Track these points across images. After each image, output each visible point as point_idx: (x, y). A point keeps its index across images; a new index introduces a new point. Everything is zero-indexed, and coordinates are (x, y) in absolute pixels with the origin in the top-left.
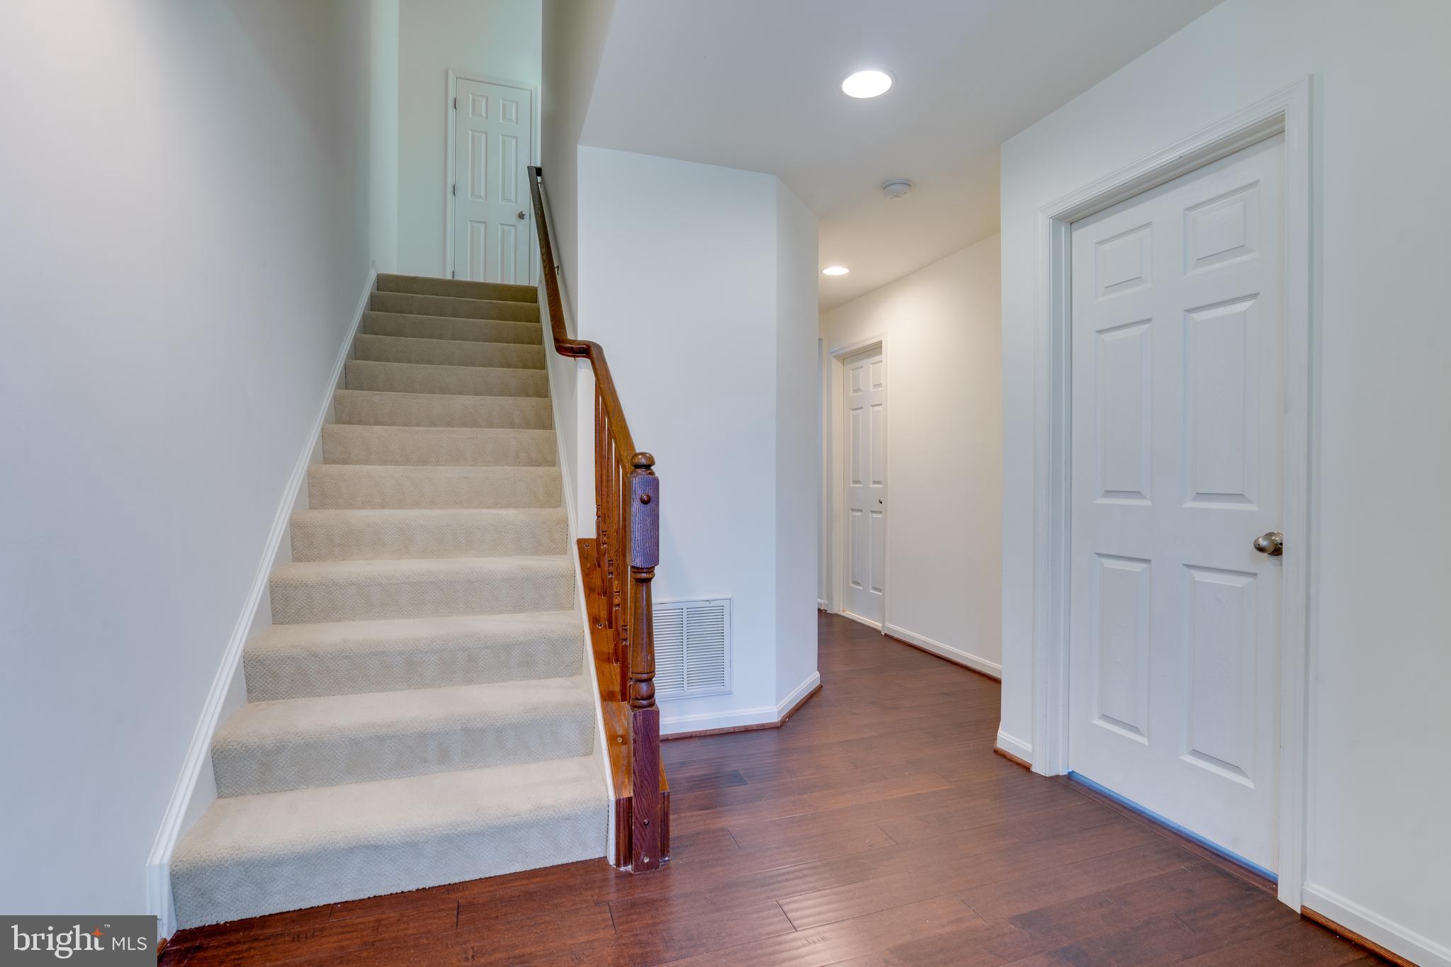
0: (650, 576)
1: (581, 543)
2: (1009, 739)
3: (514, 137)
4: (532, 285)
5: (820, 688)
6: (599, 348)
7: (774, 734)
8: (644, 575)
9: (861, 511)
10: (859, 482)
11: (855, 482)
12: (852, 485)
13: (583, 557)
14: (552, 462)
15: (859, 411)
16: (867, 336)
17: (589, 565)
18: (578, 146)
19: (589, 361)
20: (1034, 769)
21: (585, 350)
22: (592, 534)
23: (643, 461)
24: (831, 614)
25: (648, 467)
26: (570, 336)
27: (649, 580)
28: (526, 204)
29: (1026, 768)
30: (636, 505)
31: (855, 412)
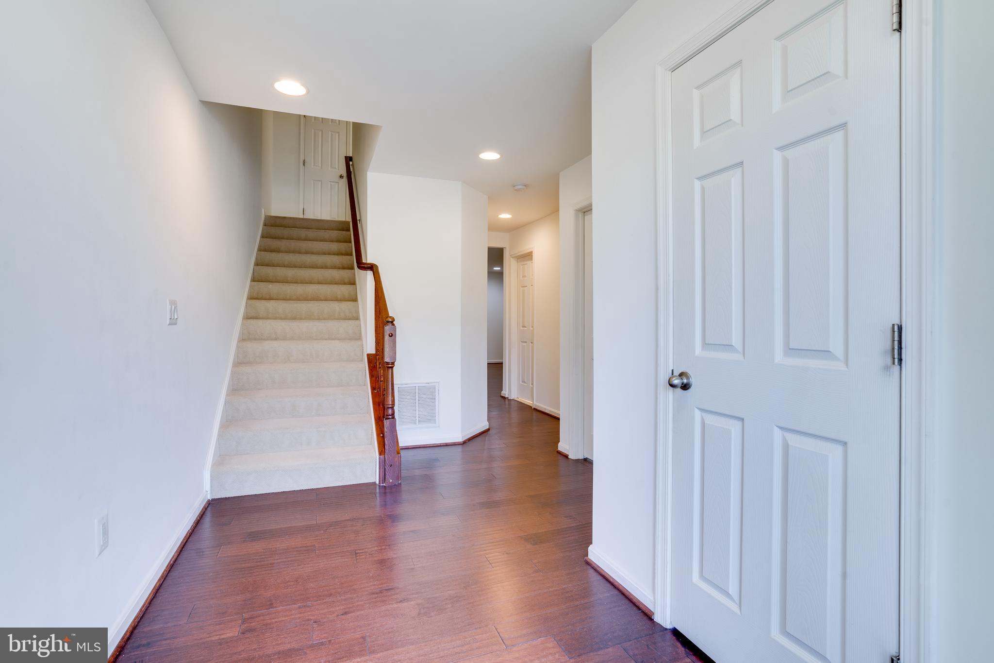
0: (393, 366)
1: (368, 355)
2: (562, 447)
3: (337, 132)
4: (347, 220)
5: (488, 430)
6: (377, 267)
7: (461, 446)
8: (390, 366)
9: (526, 342)
10: (525, 327)
11: (524, 327)
12: (521, 328)
13: (370, 362)
14: (357, 318)
15: (526, 288)
16: (525, 249)
17: (372, 365)
18: (368, 173)
19: (372, 272)
20: (569, 457)
21: (372, 268)
22: (374, 352)
23: (390, 320)
24: (510, 399)
25: (392, 322)
26: (364, 261)
27: (392, 368)
28: (344, 172)
29: (566, 456)
30: (387, 337)
31: (523, 288)
